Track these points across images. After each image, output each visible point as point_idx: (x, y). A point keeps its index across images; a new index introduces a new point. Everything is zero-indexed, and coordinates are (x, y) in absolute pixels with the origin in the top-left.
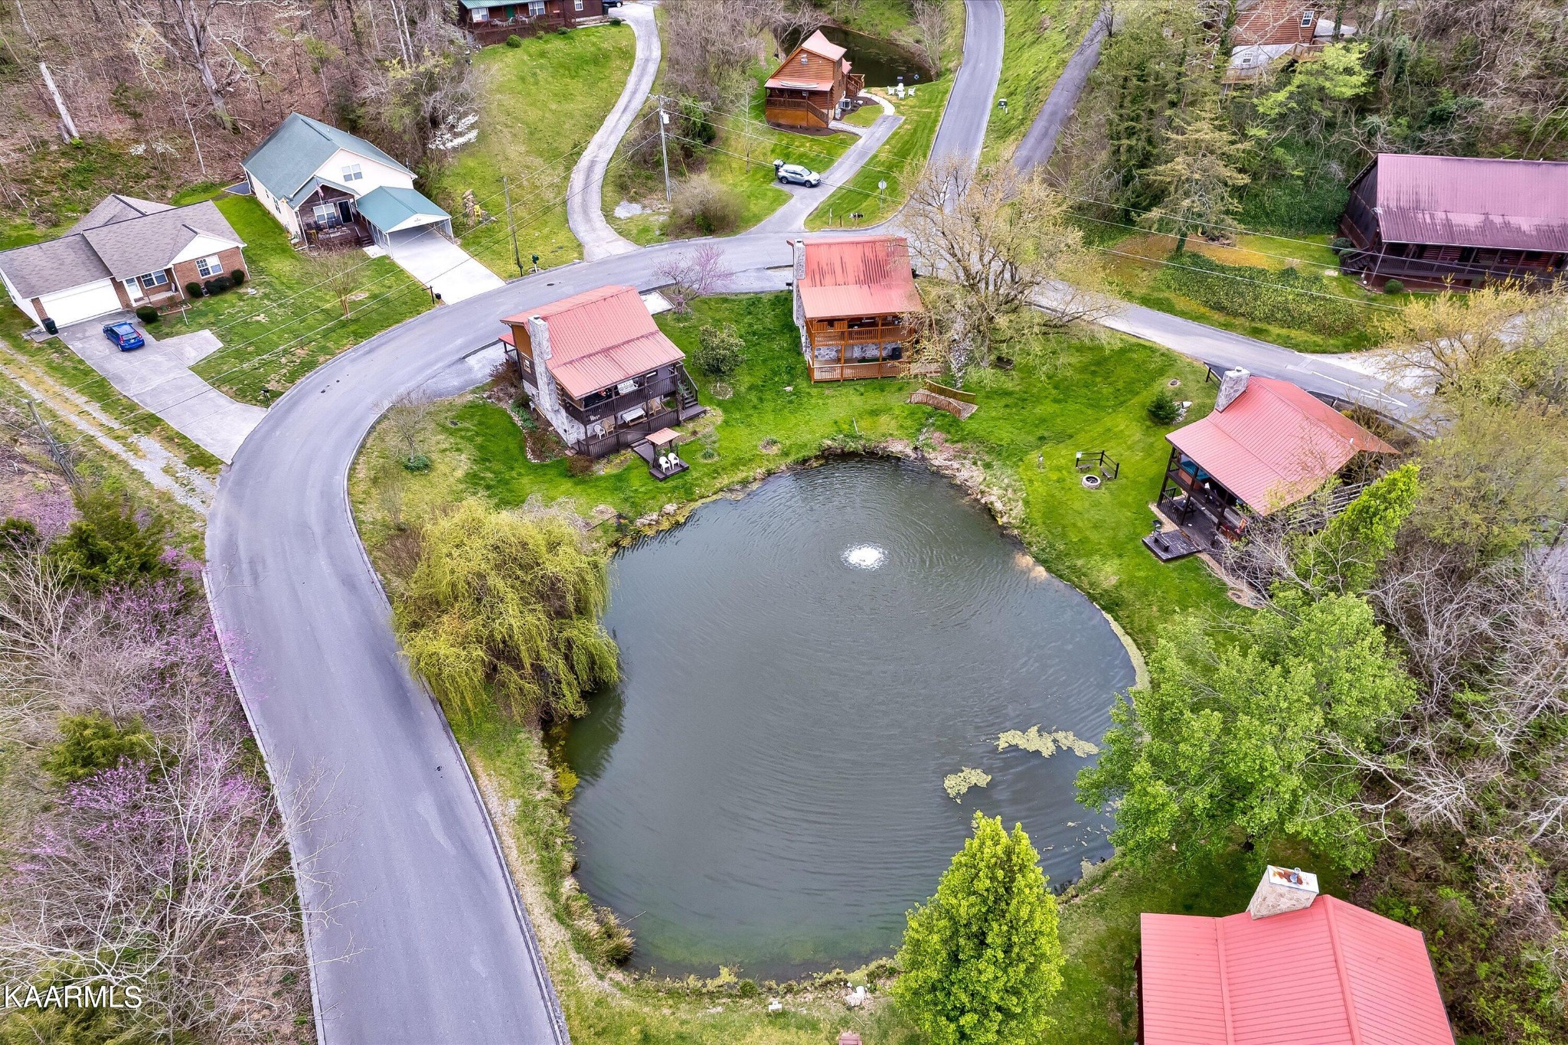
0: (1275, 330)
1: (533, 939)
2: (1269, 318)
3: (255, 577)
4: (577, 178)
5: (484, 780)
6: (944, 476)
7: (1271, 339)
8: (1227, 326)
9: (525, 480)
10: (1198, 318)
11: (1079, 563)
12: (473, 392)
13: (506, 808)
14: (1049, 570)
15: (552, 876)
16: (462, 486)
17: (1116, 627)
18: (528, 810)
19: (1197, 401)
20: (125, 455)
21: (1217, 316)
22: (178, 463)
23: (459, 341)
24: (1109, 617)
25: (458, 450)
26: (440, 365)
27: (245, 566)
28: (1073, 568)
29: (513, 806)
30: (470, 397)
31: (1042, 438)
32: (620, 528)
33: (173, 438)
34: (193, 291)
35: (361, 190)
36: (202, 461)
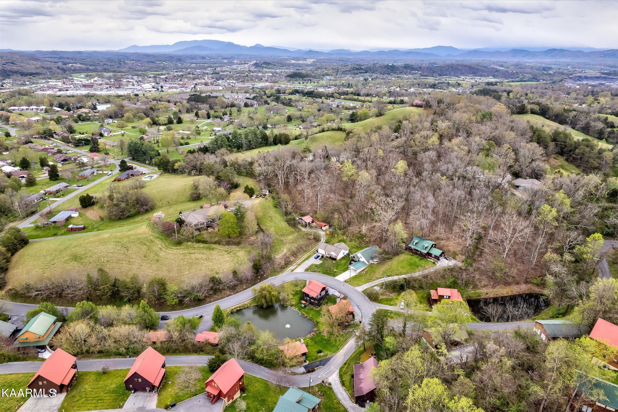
22: (292, 269)
33: (296, 267)
34: (330, 257)
35: (361, 260)
36: (292, 271)
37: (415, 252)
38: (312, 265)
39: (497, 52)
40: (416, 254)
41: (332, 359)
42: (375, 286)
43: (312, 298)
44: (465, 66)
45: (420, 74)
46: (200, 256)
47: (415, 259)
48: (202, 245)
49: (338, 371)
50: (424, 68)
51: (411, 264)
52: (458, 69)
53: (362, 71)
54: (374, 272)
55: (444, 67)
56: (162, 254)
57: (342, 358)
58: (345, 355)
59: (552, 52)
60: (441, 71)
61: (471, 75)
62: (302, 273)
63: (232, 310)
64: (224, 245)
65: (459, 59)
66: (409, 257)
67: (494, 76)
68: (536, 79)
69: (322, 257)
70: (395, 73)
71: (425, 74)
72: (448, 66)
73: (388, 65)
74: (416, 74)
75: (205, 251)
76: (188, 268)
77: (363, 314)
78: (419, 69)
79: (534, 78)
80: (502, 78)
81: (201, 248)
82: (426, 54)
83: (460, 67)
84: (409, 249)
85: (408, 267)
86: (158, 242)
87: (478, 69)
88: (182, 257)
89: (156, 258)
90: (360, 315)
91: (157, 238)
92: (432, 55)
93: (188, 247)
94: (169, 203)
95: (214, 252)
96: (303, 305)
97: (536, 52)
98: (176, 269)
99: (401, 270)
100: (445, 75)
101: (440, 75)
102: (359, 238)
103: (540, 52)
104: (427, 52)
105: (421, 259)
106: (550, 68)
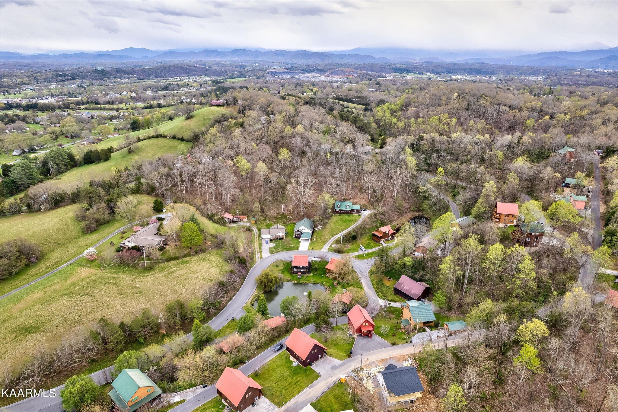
33: (261, 254)
34: (277, 238)
35: (304, 231)
36: (261, 258)
37: (342, 212)
38: (271, 248)
39: (192, 53)
40: (343, 213)
43: (303, 268)
44: (177, 67)
45: (136, 77)
46: (182, 272)
47: (345, 217)
48: (176, 262)
49: (378, 298)
50: (138, 71)
51: (344, 221)
52: (172, 70)
53: (69, 78)
54: (323, 236)
55: (158, 69)
56: (139, 285)
59: (237, 51)
60: (156, 73)
61: (185, 75)
62: (270, 256)
64: (194, 255)
65: (160, 60)
66: (340, 217)
67: (206, 75)
68: (243, 75)
69: (271, 240)
70: (109, 78)
71: (141, 77)
72: (161, 67)
73: (96, 70)
74: (132, 77)
75: (182, 266)
76: (181, 286)
78: (133, 73)
79: (241, 75)
80: (214, 76)
81: (176, 265)
82: (120, 56)
83: (173, 69)
84: (336, 212)
85: (344, 224)
86: (121, 276)
87: (190, 69)
88: (164, 279)
89: (136, 290)
91: (117, 273)
92: (127, 57)
93: (162, 269)
94: (59, 244)
95: (192, 264)
96: (299, 276)
97: (225, 52)
98: (169, 292)
99: (341, 227)
100: (161, 77)
101: (156, 77)
102: (281, 218)
103: (228, 52)
104: (120, 54)
105: (349, 216)
106: (245, 66)
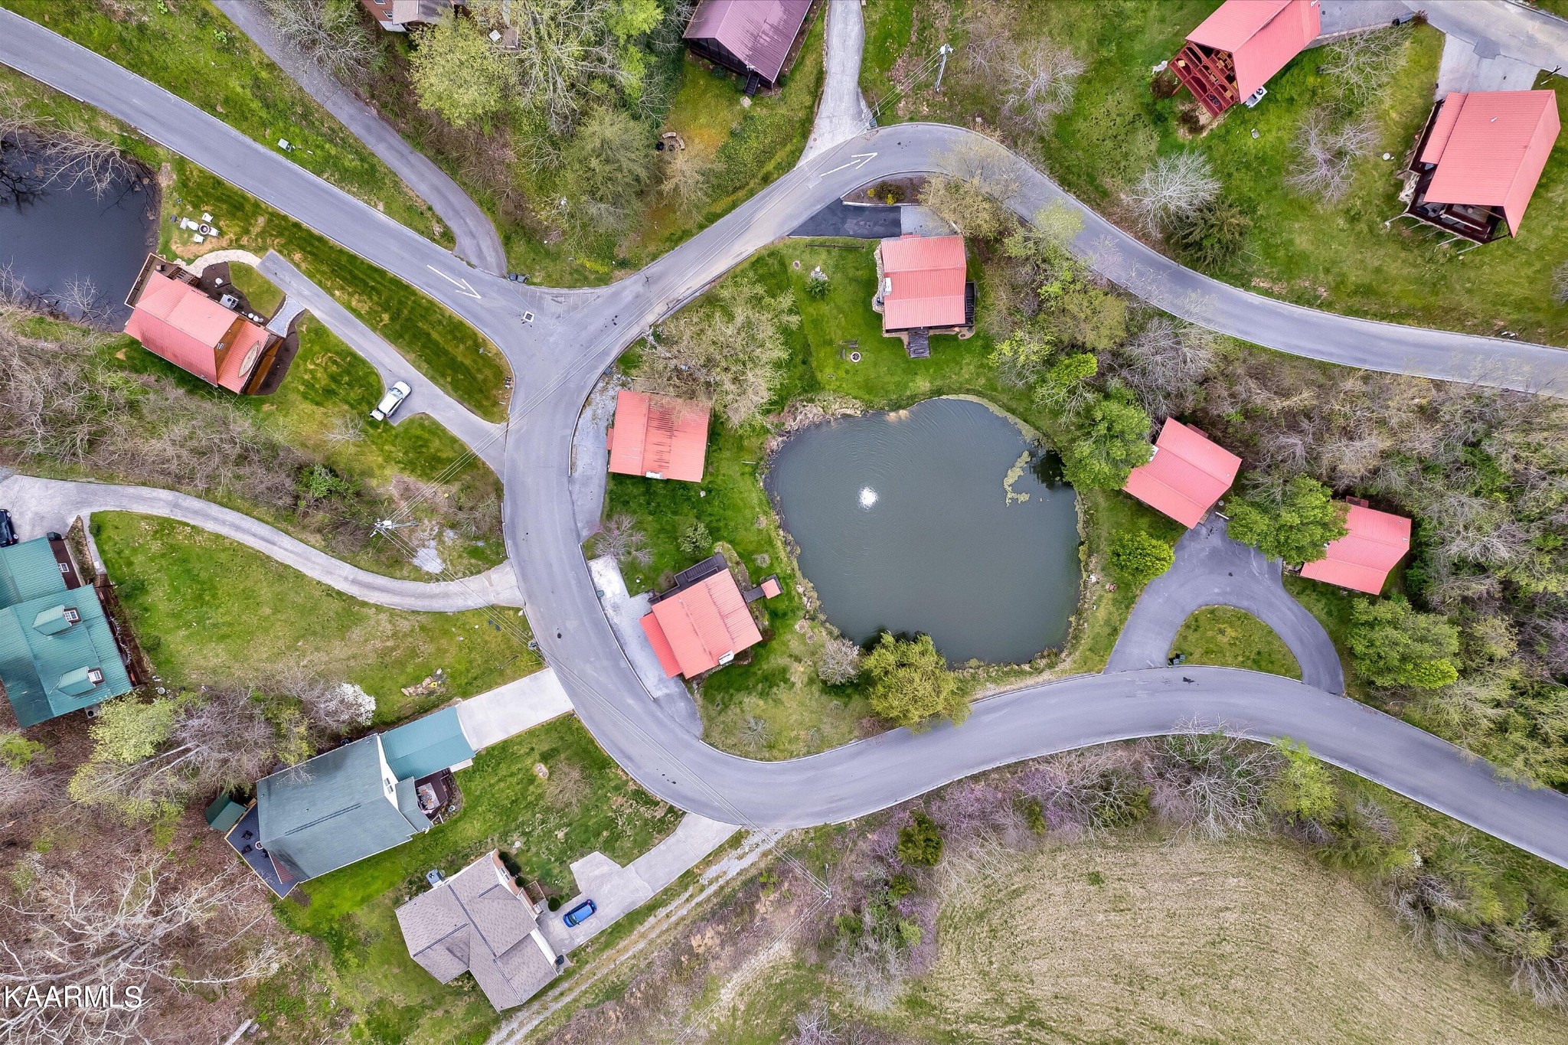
0: (770, 166)
1: (1050, 682)
2: (761, 164)
3: (841, 799)
4: (373, 598)
5: (977, 696)
6: (809, 427)
7: (775, 176)
8: (752, 194)
9: (765, 667)
10: (734, 206)
11: (908, 393)
12: (692, 694)
13: (991, 688)
14: (904, 408)
15: (1022, 673)
16: (770, 701)
17: (951, 397)
18: (995, 681)
19: (821, 262)
20: (721, 882)
21: (741, 194)
22: (734, 853)
23: (631, 701)
24: (944, 397)
25: (741, 703)
26: (659, 714)
27: (833, 805)
28: (908, 398)
29: (992, 686)
30: (697, 696)
31: (804, 362)
32: (813, 619)
33: (708, 861)
34: (522, 883)
36: (736, 841)
38: (624, 858)
41: (796, 223)
42: (430, 578)
49: (803, 162)
57: (760, 214)
58: (745, 227)
63: (1051, 666)
69: (554, 905)
77: (573, 417)
90: (588, 413)
